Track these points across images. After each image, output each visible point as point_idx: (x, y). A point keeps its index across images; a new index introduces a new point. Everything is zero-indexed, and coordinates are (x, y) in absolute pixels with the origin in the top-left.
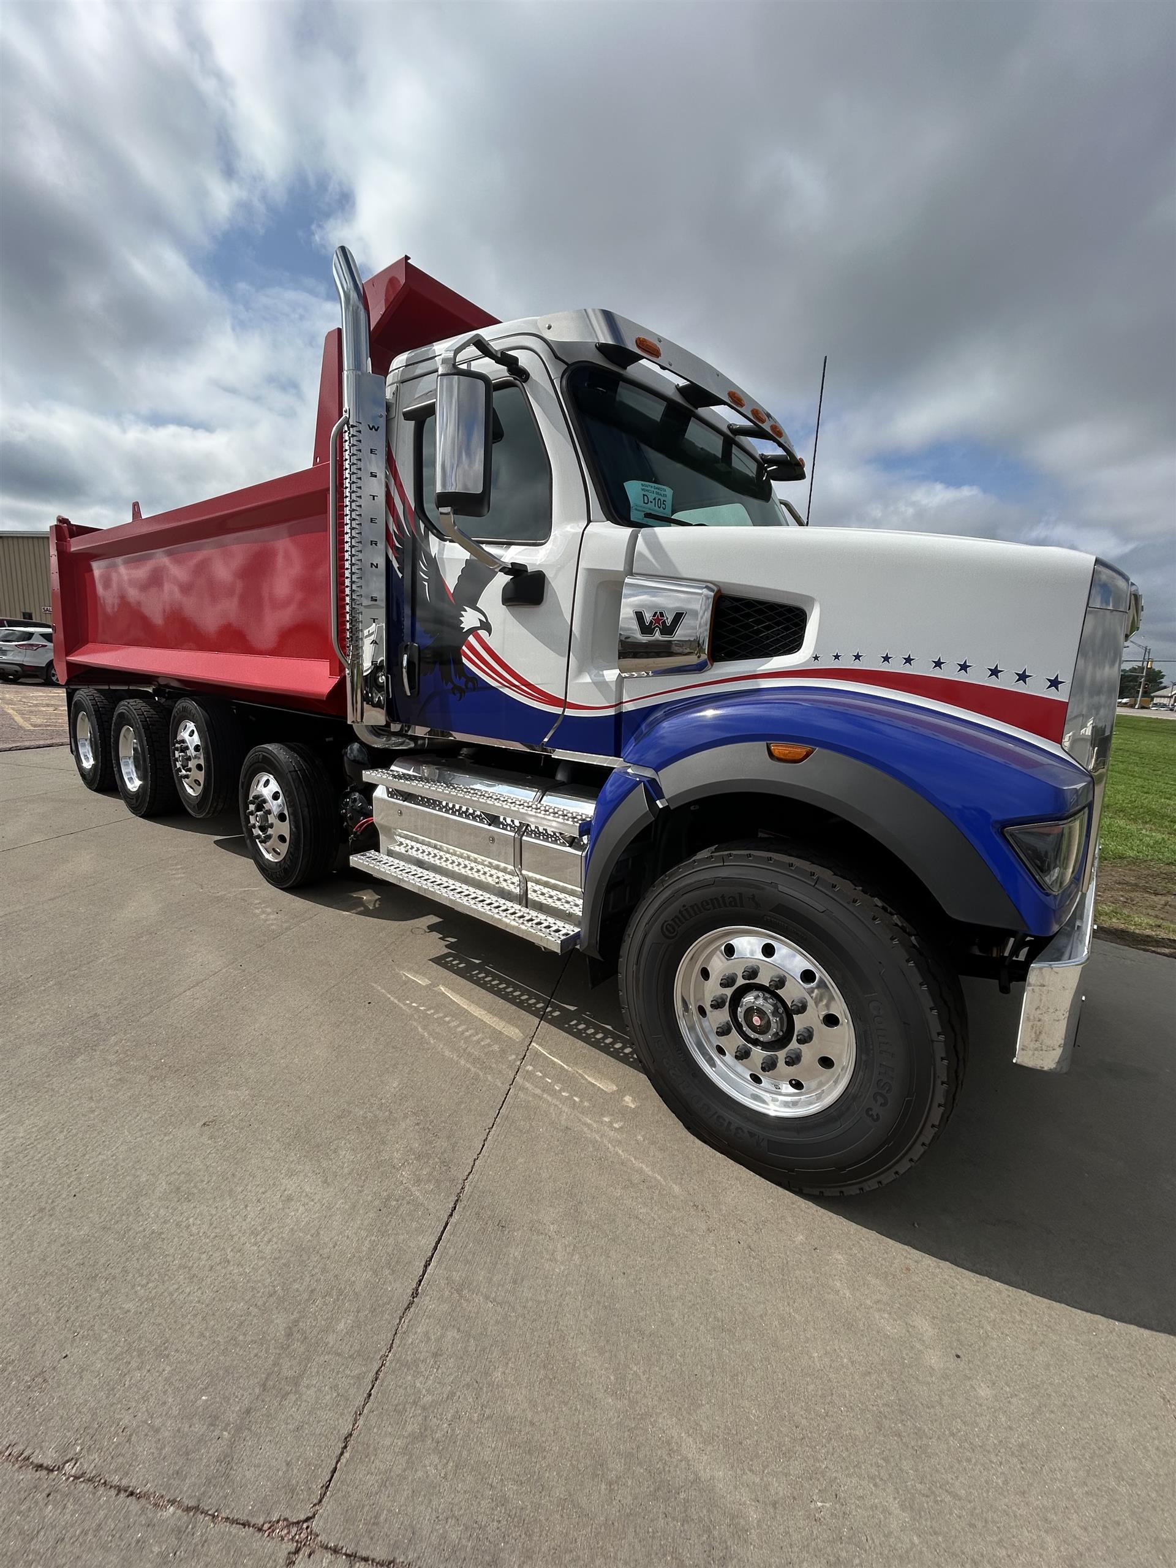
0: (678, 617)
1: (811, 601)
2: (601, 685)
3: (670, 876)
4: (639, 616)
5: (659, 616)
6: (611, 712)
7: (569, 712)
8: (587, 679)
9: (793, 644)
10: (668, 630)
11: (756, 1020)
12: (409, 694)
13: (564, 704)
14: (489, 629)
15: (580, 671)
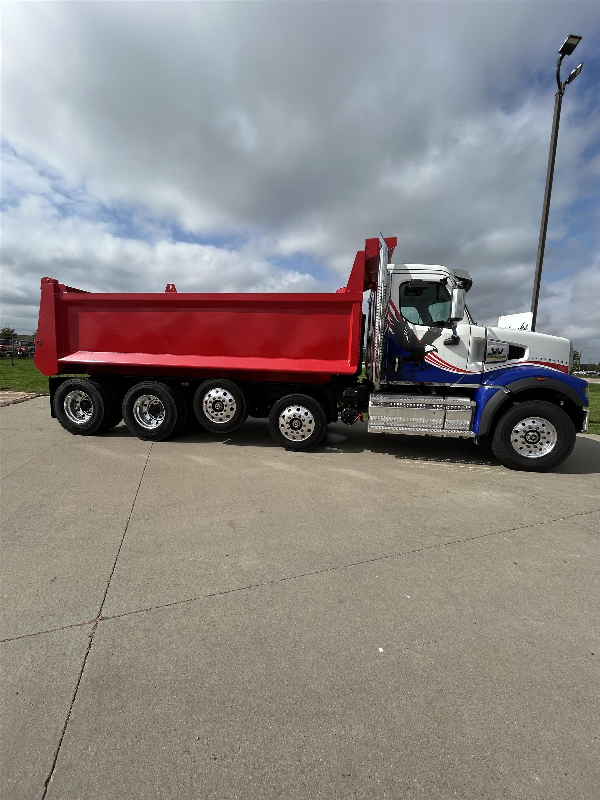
0: (503, 350)
1: (527, 347)
2: (478, 366)
3: (511, 410)
4: (493, 349)
5: (498, 350)
6: (480, 373)
7: (466, 374)
8: (473, 365)
9: (522, 356)
10: (500, 353)
11: (534, 438)
12: (396, 371)
13: (465, 371)
14: (437, 351)
15: (471, 363)
